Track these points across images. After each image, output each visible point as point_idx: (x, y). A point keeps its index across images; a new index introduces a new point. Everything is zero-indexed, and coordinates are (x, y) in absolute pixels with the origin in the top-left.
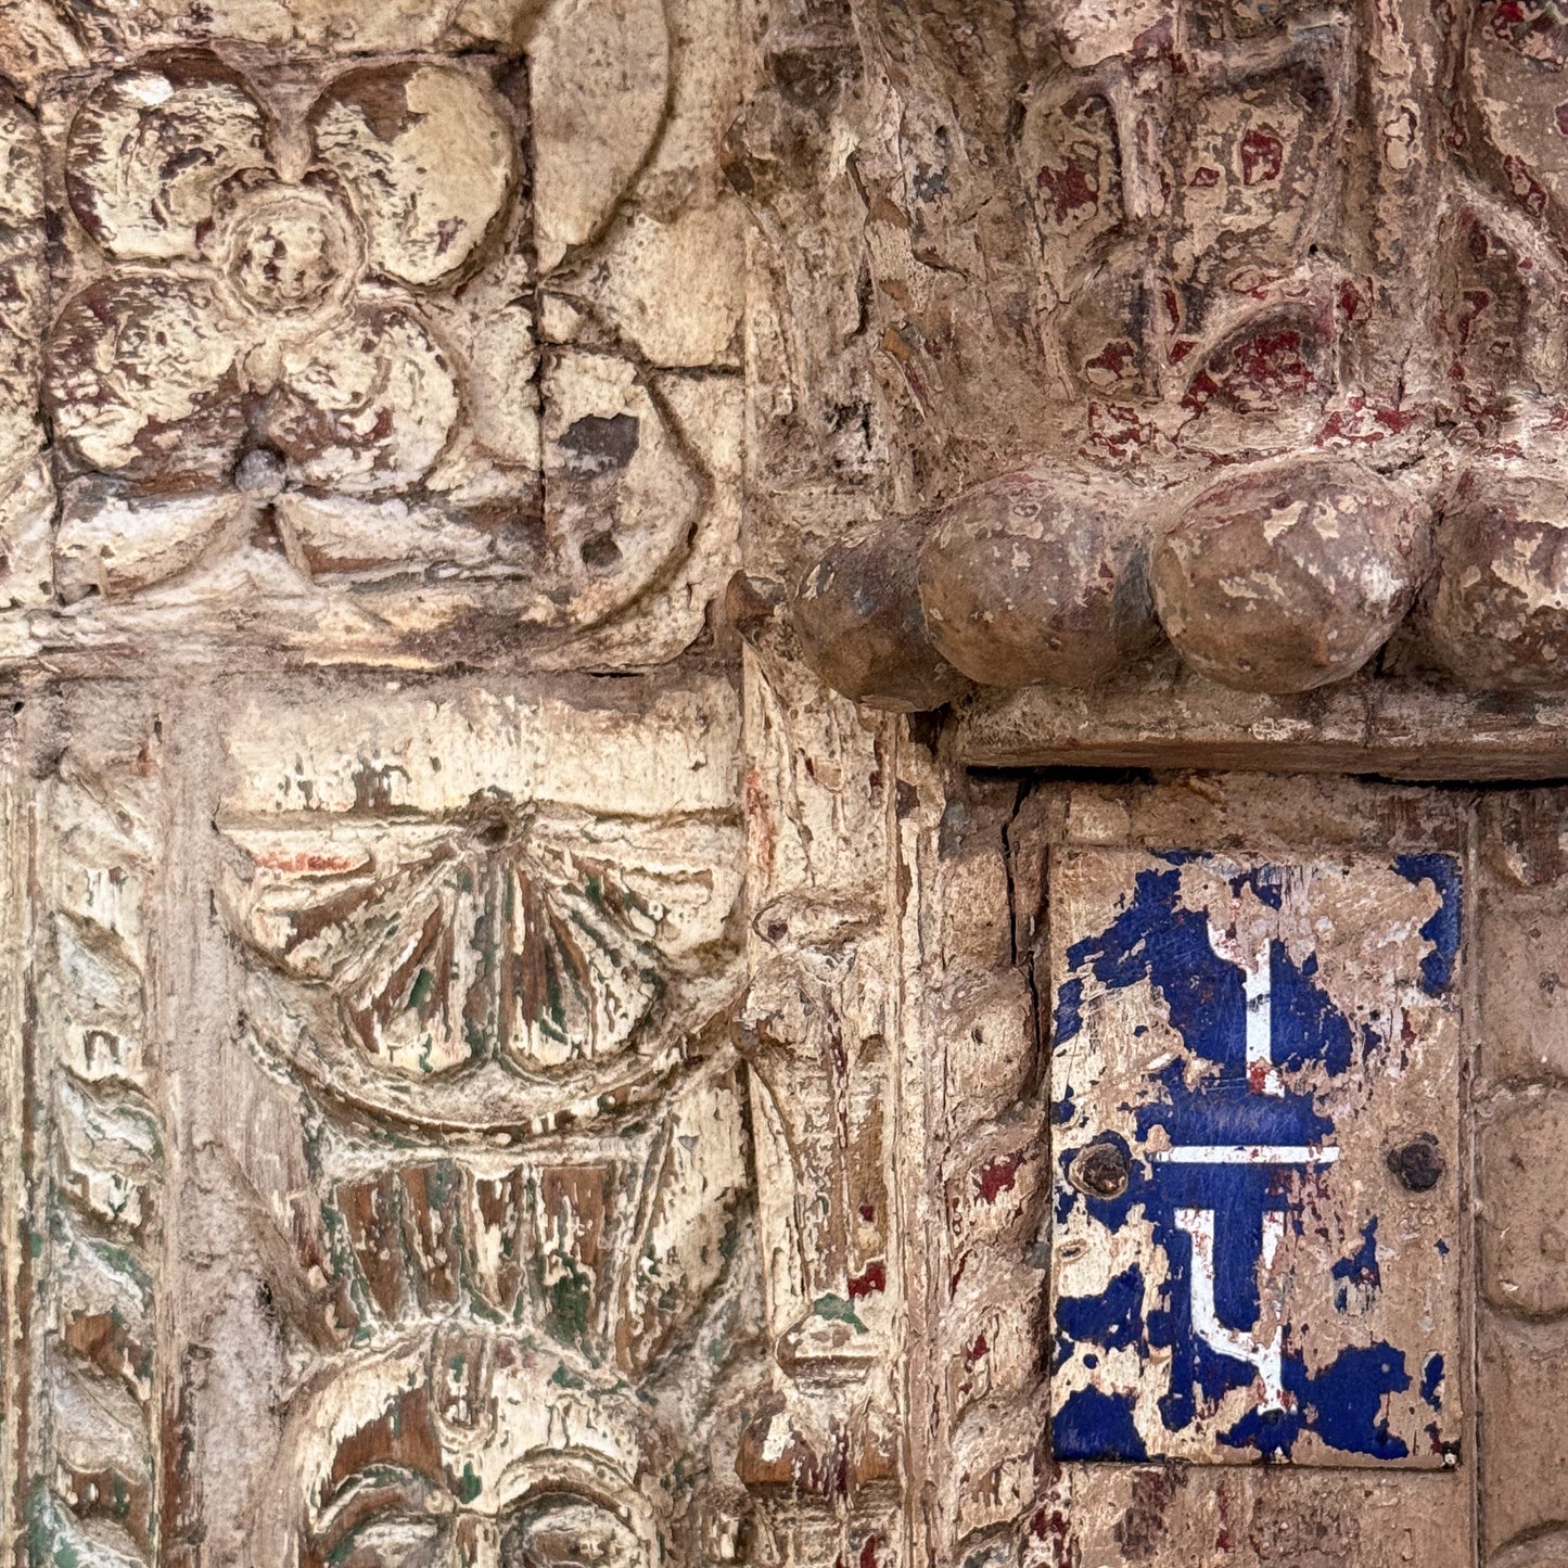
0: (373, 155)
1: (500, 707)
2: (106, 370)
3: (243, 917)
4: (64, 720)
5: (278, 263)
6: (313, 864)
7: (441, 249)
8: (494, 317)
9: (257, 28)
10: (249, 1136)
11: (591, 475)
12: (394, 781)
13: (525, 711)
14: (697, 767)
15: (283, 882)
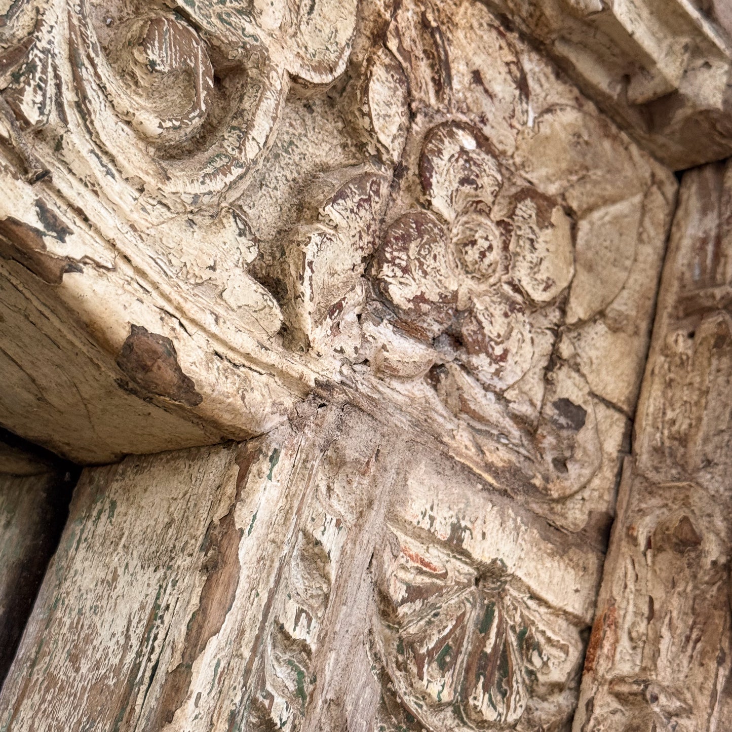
0: (533, 231)
1: (515, 520)
2: (412, 258)
3: (387, 576)
4: (341, 425)
5: (487, 254)
6: (422, 562)
7: (545, 290)
8: (539, 331)
9: (501, 142)
10: (356, 705)
11: (561, 427)
12: (466, 535)
13: (523, 528)
14: (577, 591)
15: (409, 566)
